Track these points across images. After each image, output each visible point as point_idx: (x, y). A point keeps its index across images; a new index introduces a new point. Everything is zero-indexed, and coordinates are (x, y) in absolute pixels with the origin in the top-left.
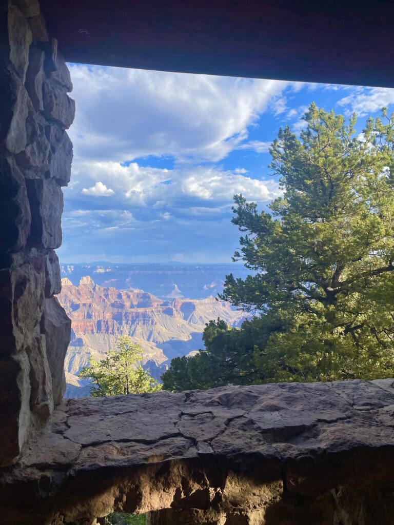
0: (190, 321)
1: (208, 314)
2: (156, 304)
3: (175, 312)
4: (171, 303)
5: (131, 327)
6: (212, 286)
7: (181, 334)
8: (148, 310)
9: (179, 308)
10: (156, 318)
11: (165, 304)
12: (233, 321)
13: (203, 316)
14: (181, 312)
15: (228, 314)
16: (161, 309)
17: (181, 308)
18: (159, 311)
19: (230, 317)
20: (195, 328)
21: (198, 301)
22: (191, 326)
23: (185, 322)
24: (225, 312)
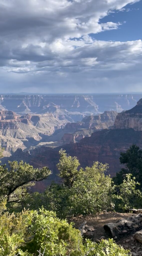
0: (37, 126)
1: (47, 122)
2: (17, 117)
3: (28, 122)
4: (26, 117)
5: (3, 130)
6: (48, 107)
7: (33, 134)
8: (13, 121)
9: (30, 119)
10: (18, 125)
11: (22, 117)
12: (61, 125)
13: (44, 123)
14: (31, 121)
15: (57, 122)
16: (20, 120)
17: (31, 119)
18: (19, 121)
19: (59, 123)
20: (40, 130)
21: (41, 115)
22: (38, 129)
23: (34, 127)
24: (56, 121)
